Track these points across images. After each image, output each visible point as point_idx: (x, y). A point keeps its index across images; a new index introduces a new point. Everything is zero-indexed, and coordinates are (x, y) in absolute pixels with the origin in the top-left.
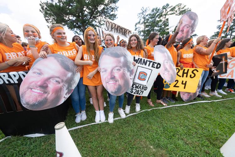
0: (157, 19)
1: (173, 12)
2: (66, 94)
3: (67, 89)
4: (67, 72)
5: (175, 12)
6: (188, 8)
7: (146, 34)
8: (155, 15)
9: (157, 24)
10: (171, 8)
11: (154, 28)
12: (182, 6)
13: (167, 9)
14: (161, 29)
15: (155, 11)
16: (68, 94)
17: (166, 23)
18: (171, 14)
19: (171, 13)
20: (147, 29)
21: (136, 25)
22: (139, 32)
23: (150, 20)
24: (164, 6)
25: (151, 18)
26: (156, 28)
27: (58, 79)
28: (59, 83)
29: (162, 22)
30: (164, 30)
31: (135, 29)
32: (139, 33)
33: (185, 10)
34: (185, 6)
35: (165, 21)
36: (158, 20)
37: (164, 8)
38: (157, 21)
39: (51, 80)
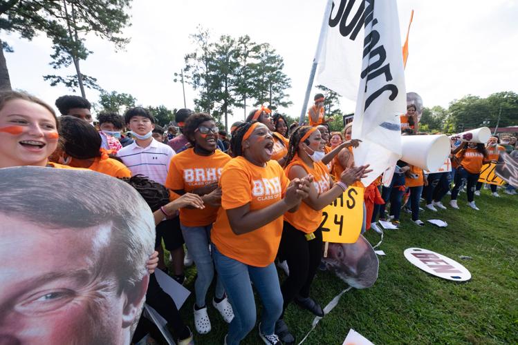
0: (231, 59)
1: (257, 54)
2: (126, 311)
3: (119, 294)
4: (85, 233)
5: (260, 55)
6: (279, 56)
7: (212, 83)
8: (227, 50)
9: (232, 68)
10: (254, 46)
11: (226, 75)
12: (270, 50)
13: (246, 45)
14: (239, 81)
15: (225, 40)
16: (136, 305)
17: (248, 72)
18: (253, 57)
19: (255, 55)
20: (212, 73)
21: (186, 59)
22: (195, 76)
23: (218, 56)
24: (242, 38)
25: (220, 53)
26: (230, 76)
27: (53, 286)
28: (71, 294)
29: (241, 67)
30: (246, 85)
31: (185, 67)
32: (196, 78)
33: (275, 57)
34: (274, 50)
35: (245, 67)
36: (233, 61)
37: (242, 41)
38: (231, 62)
39: (19, 307)
